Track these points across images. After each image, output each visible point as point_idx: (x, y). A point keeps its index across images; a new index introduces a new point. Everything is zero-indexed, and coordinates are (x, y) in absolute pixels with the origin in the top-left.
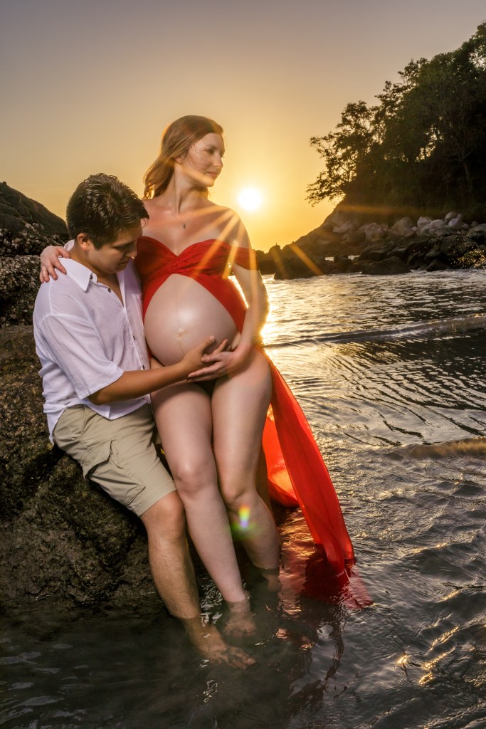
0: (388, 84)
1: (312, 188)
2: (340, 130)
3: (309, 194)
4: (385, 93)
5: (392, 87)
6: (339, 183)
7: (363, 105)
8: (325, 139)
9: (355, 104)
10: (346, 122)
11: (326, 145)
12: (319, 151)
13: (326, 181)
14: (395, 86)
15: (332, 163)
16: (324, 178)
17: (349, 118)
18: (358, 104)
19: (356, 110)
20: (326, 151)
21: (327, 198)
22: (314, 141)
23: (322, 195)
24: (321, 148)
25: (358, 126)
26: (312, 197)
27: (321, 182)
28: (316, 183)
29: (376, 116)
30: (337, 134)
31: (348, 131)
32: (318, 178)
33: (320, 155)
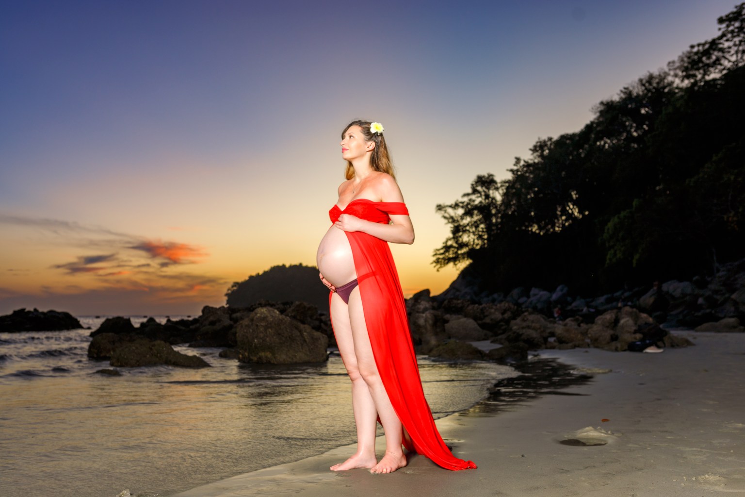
0: (518, 160)
1: (438, 252)
2: (466, 199)
3: (434, 258)
4: (515, 168)
5: (522, 163)
6: (465, 250)
7: (491, 177)
8: (451, 206)
9: (484, 177)
10: (475, 191)
11: (451, 211)
12: (445, 217)
13: (451, 246)
14: (525, 161)
15: (457, 230)
16: (449, 243)
17: (479, 188)
18: (486, 175)
19: (486, 182)
20: (452, 218)
21: (451, 264)
22: (440, 208)
23: (449, 260)
24: (446, 215)
25: (487, 196)
26: (437, 261)
27: (447, 248)
28: (442, 249)
29: (507, 188)
30: (463, 203)
31: (474, 201)
32: (444, 243)
33: (446, 221)
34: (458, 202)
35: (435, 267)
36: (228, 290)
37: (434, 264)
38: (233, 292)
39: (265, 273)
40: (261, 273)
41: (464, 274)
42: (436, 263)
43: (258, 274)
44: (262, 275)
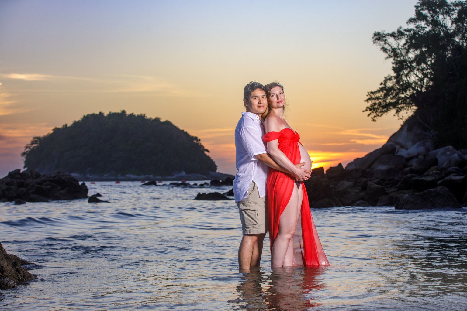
1: (374, 96)
2: (412, 26)
3: (369, 104)
6: (409, 93)
8: (392, 35)
10: (420, 16)
12: (385, 50)
13: (392, 88)
15: (401, 67)
16: (389, 84)
17: (425, 12)
20: (394, 50)
21: (393, 111)
22: (379, 37)
23: (386, 107)
24: (386, 46)
25: (435, 23)
26: (372, 109)
27: (386, 90)
28: (378, 91)
29: (460, 13)
30: (409, 31)
31: (423, 28)
32: (381, 84)
33: (386, 55)
34: (402, 30)
35: (369, 115)
36: (27, 147)
37: (369, 112)
38: (32, 150)
39: (76, 124)
40: (70, 124)
41: (409, 124)
42: (370, 110)
43: (66, 125)
44: (72, 127)
